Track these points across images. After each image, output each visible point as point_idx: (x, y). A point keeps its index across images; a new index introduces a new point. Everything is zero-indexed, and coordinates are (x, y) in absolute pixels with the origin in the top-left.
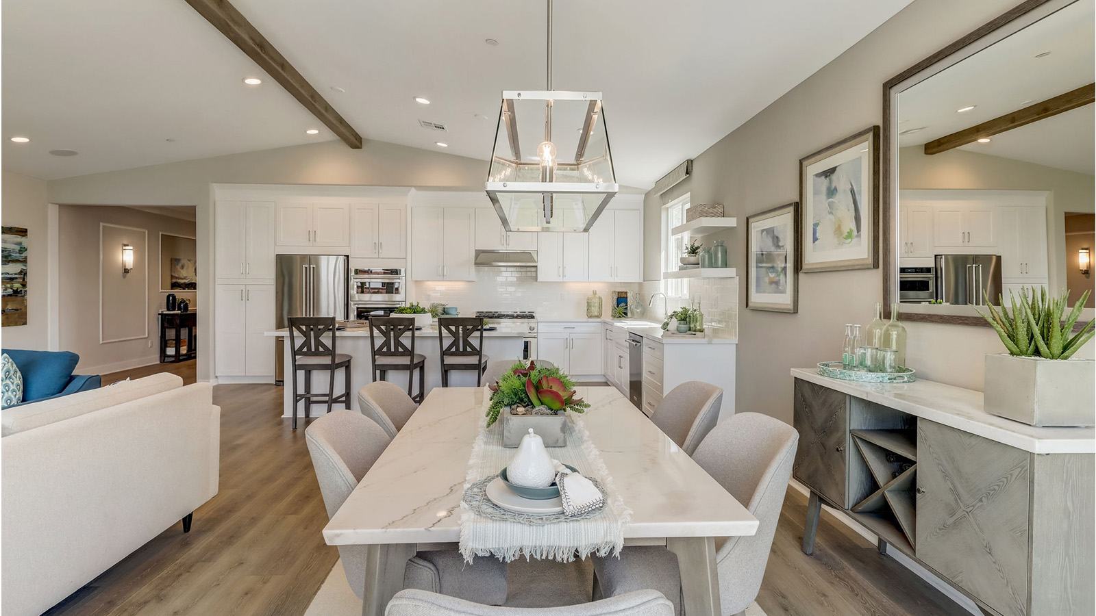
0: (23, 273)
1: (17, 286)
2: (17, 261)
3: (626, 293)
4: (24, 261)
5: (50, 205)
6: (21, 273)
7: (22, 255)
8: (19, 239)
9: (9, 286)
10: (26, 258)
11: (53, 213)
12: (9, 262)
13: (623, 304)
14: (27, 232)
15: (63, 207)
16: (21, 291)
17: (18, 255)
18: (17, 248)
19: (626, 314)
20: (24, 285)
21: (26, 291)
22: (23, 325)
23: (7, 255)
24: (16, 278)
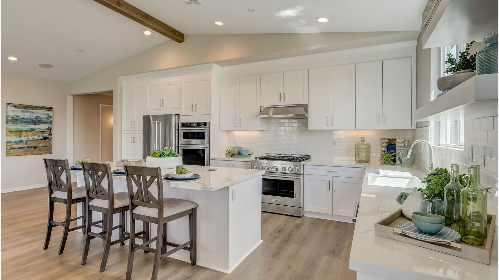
0: (50, 129)
1: (46, 135)
2: (45, 123)
3: (395, 140)
4: (51, 123)
5: (68, 96)
6: (48, 128)
7: (49, 120)
8: (47, 112)
9: (41, 135)
10: (52, 121)
11: (70, 100)
12: (41, 124)
13: (392, 151)
14: (52, 109)
15: (75, 96)
16: (49, 137)
17: (46, 120)
18: (46, 117)
19: (395, 161)
20: (50, 135)
21: (52, 137)
22: (50, 154)
23: (39, 120)
24: (45, 131)
